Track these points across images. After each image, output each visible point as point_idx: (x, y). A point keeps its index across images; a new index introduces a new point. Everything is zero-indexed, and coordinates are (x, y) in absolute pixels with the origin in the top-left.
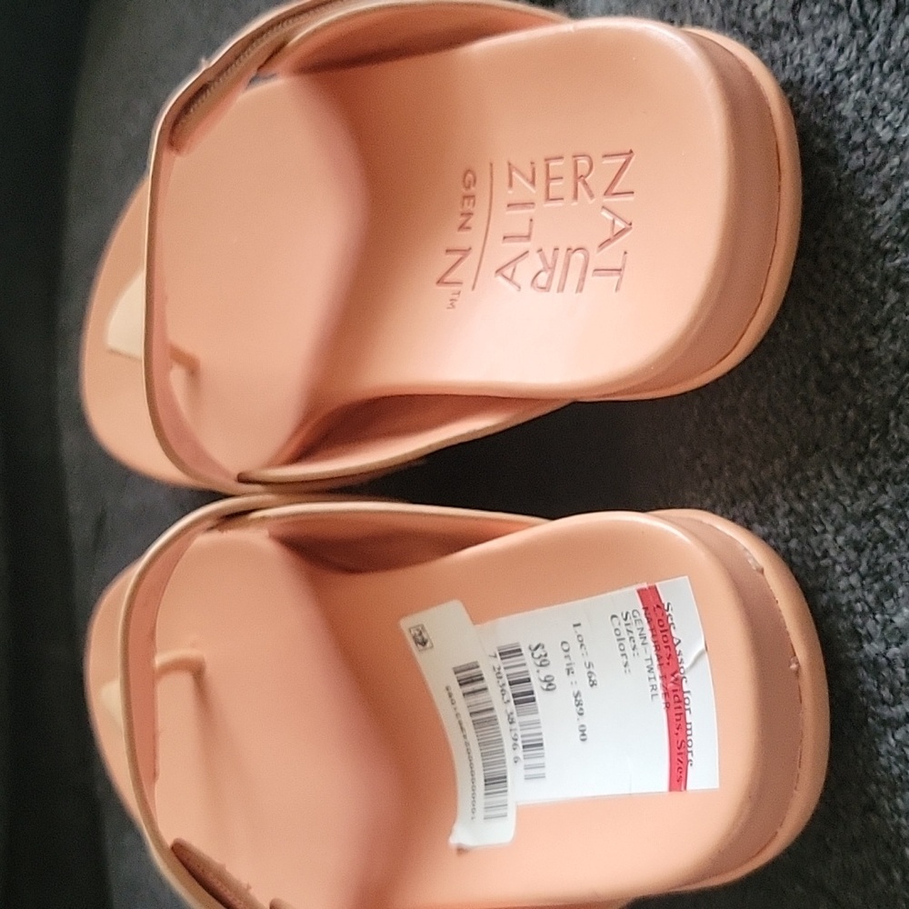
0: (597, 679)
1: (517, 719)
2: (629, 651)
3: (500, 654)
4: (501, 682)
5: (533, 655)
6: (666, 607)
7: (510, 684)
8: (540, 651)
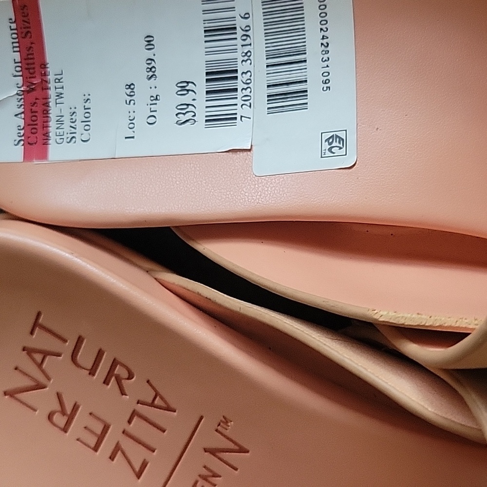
0: (124, 90)
1: (239, 56)
2: (81, 112)
3: (235, 118)
4: (247, 92)
5: (194, 116)
6: (22, 142)
7: (236, 90)
8: (183, 118)
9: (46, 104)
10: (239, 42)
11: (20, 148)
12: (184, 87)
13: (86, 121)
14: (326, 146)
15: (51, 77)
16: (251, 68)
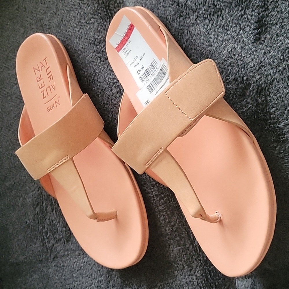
5: (140, 74)
9: (125, 44)
11: (116, 46)
12: (142, 67)
13: (128, 54)
15: (129, 40)
16: (151, 77)
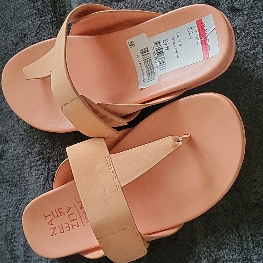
0: (182, 44)
1: (157, 58)
2: (191, 36)
3: (154, 44)
4: (154, 51)
5: (164, 42)
6: (203, 23)
7: (156, 50)
8: (166, 41)
9: (200, 35)
10: (158, 61)
12: (168, 48)
13: (189, 34)
14: (133, 43)
15: (200, 42)
16: (154, 56)
